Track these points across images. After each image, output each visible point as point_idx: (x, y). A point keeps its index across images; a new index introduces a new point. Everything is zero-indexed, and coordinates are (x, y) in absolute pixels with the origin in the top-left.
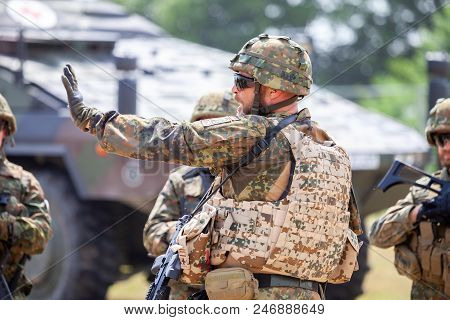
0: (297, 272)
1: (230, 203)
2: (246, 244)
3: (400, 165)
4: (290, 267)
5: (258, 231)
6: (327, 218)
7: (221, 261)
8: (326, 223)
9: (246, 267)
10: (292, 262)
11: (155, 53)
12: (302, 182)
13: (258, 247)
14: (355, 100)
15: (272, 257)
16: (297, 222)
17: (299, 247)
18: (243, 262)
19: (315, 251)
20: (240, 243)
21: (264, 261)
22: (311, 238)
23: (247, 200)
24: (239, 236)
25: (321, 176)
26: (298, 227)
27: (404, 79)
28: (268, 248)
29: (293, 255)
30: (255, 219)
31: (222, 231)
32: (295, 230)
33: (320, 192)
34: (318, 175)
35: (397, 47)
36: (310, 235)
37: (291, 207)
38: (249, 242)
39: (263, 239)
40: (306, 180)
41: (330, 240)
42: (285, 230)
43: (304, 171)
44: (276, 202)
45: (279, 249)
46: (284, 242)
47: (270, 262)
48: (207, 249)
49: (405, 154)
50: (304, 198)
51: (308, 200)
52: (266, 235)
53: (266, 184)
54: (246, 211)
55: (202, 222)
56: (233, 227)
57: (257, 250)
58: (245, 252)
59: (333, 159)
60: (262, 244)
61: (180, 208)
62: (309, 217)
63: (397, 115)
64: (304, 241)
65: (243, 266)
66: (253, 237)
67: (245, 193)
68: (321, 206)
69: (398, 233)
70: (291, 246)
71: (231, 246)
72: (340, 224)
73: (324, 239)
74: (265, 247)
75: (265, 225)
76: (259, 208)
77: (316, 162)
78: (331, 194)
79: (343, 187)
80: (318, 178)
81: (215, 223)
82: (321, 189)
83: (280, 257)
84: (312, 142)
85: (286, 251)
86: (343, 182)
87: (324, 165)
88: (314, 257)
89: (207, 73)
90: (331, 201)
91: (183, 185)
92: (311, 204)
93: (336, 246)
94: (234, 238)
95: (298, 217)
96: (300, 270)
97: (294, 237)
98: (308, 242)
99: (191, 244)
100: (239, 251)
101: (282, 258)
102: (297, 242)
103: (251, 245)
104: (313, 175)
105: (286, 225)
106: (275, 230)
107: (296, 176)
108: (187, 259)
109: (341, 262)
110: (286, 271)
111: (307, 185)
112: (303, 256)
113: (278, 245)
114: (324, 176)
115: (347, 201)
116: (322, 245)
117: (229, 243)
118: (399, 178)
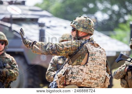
0: (91, 86)
1: (71, 66)
2: (76, 78)
3: (122, 55)
4: (89, 84)
5: (79, 74)
6: (99, 69)
7: (69, 83)
8: (99, 71)
9: (76, 85)
10: (89, 83)
11: (50, 22)
12: (91, 59)
13: (79, 79)
14: (109, 36)
15: (83, 81)
16: (90, 71)
17: (91, 78)
18: (75, 83)
19: (96, 79)
20: (74, 78)
21: (81, 83)
22: (95, 75)
23: (76, 65)
24: (74, 76)
25: (97, 57)
26: (91, 72)
27: (123, 29)
28: (82, 79)
29: (90, 81)
30: (78, 71)
31: (69, 75)
32: (90, 73)
33: (97, 62)
34: (96, 57)
35: (121, 20)
36: (94, 75)
37: (88, 67)
38: (76, 77)
39: (80, 76)
40: (92, 58)
41: (101, 76)
42: (87, 73)
43: (92, 56)
44: (84, 65)
45: (85, 79)
46: (87, 77)
47: (83, 83)
48: (65, 80)
49: (124, 52)
50: (92, 64)
51: (93, 65)
52: (81, 75)
53: (81, 60)
54: (75, 68)
55: (63, 72)
56: (72, 73)
57: (79, 80)
58: (76, 80)
59: (100, 52)
60: (80, 78)
61: (57, 67)
62: (94, 69)
63: (121, 40)
64: (93, 76)
65: (75, 84)
66: (78, 76)
67: (75, 63)
68: (97, 66)
69: (121, 75)
70: (89, 78)
71: (71, 79)
72: (103, 71)
73: (99, 76)
74: (81, 79)
75: (81, 72)
76: (79, 67)
77: (95, 53)
78: (100, 62)
79: (104, 60)
80: (96, 58)
81: (66, 72)
82: (97, 61)
83: (86, 81)
84: (94, 47)
85: (88, 80)
86: (104, 59)
87: (98, 54)
88: (96, 81)
89: (65, 28)
90: (100, 64)
91: (57, 61)
92: (94, 66)
93: (102, 78)
94: (72, 76)
95: (91, 69)
96: (92, 85)
97: (89, 75)
98: (94, 77)
99: (60, 79)
100: (74, 80)
101: (86, 82)
102: (91, 77)
103: (77, 78)
104: (95, 57)
105: (87, 72)
106: (84, 74)
107: (89, 58)
108: (59, 83)
109: (105, 82)
110: (88, 86)
111: (93, 60)
112: (93, 81)
113: (85, 78)
114: (98, 57)
115: (105, 64)
116: (98, 78)
117: (71, 78)
118: (122, 59)
